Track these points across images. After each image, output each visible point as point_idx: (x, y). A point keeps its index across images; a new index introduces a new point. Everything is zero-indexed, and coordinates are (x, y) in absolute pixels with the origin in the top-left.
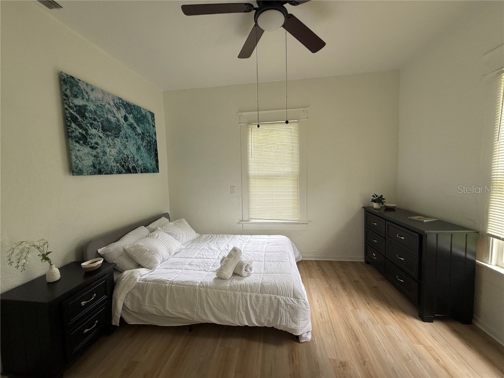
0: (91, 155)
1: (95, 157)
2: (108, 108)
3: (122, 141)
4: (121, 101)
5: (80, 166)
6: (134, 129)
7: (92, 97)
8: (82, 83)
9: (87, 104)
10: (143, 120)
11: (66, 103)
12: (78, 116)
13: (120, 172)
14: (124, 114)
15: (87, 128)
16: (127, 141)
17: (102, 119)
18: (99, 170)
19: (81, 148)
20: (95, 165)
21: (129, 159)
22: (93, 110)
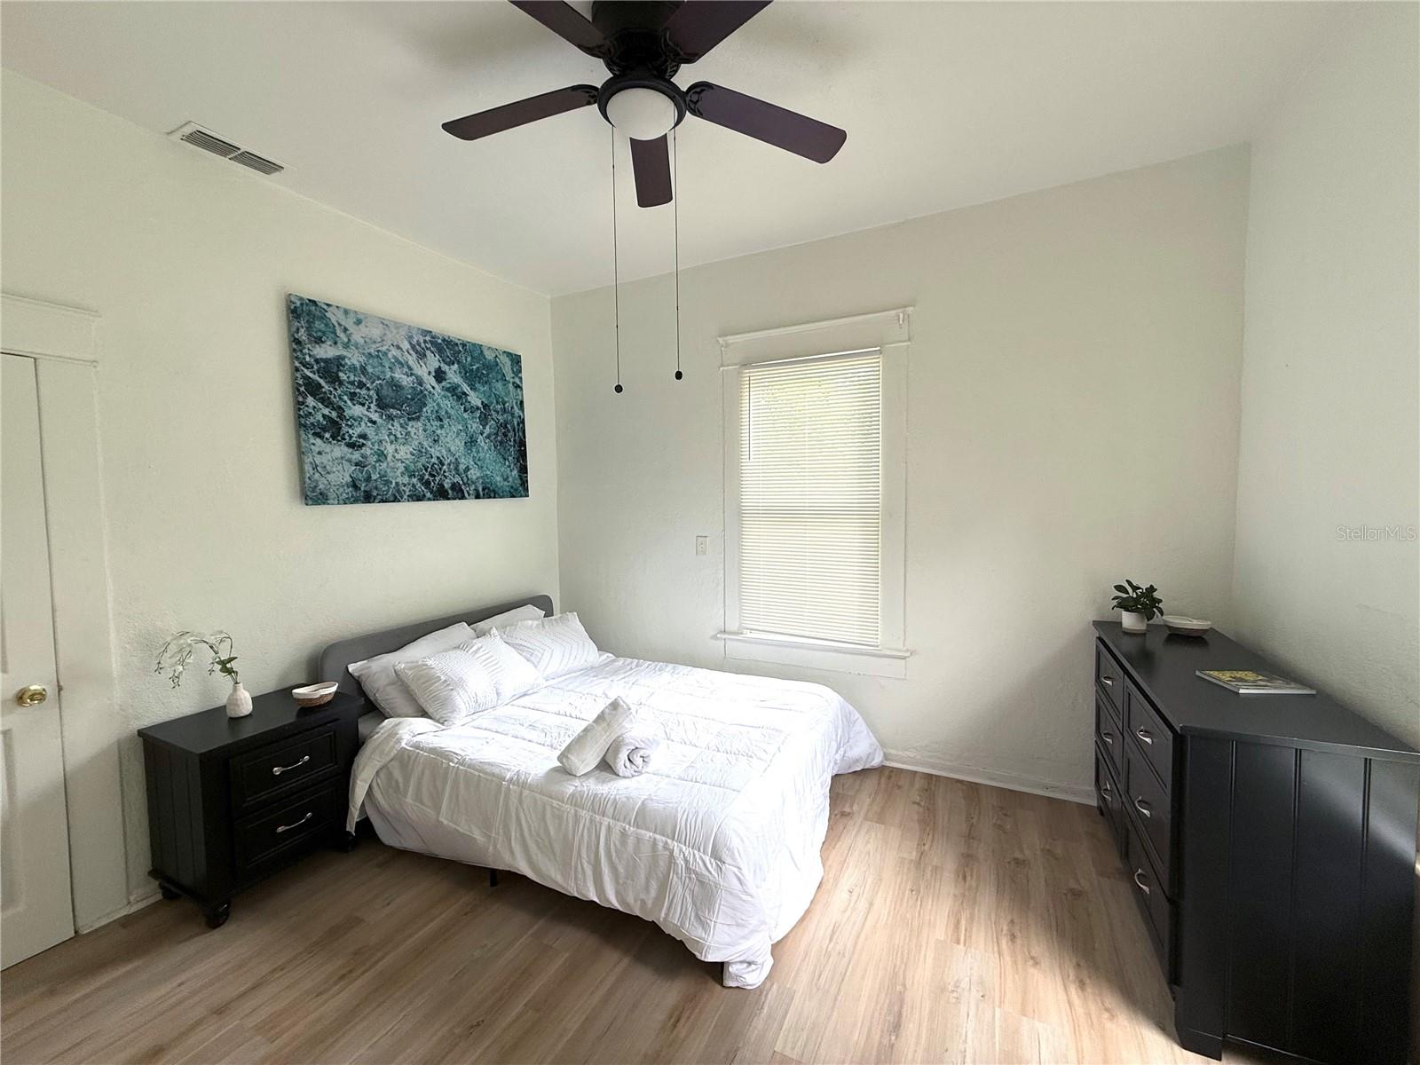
0: (349, 461)
1: (356, 464)
2: (395, 357)
3: (428, 426)
4: (428, 338)
5: (321, 486)
6: (460, 397)
7: (357, 337)
8: (335, 311)
9: (345, 353)
10: (488, 374)
11: (297, 358)
12: (322, 382)
13: (419, 498)
14: (436, 365)
15: (342, 404)
16: (442, 427)
17: (378, 382)
18: (365, 492)
19: (327, 448)
20: (358, 483)
21: (445, 467)
22: (358, 366)
